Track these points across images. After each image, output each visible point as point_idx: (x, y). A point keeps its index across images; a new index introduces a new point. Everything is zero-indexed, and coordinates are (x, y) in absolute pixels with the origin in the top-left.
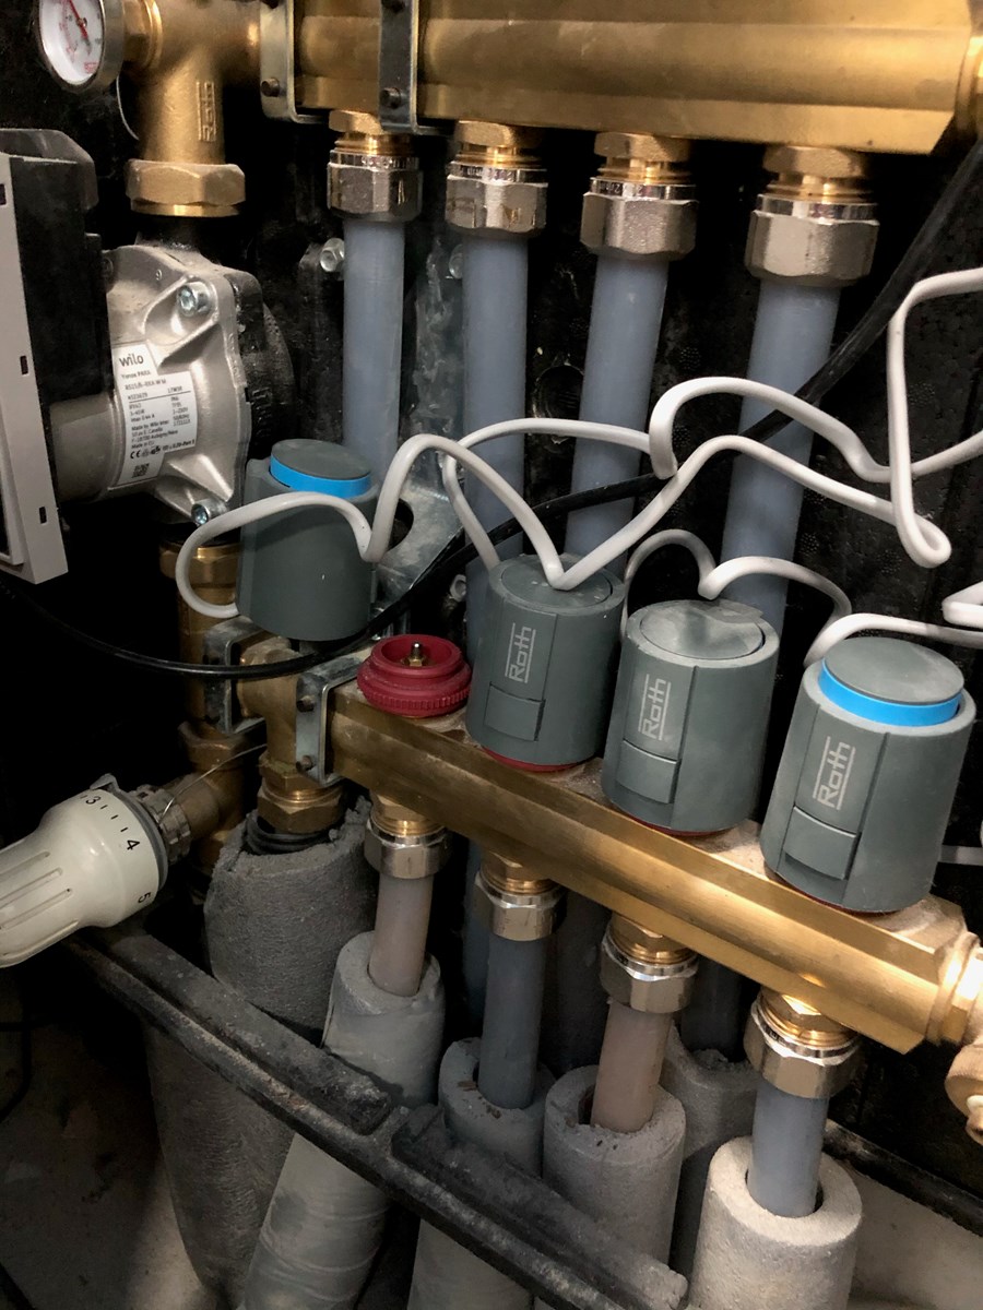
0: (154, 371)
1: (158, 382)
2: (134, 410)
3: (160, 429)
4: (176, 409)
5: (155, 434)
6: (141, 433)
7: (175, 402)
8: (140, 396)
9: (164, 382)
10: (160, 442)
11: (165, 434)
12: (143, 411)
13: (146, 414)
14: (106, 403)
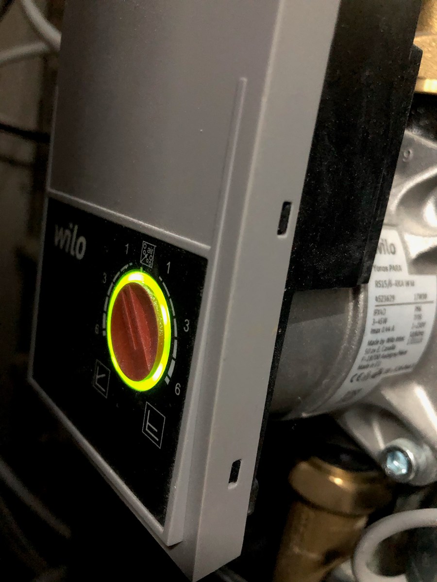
0: (405, 267)
1: (408, 284)
2: (378, 318)
3: (393, 348)
4: (416, 322)
5: (386, 353)
6: (374, 351)
7: (418, 313)
8: (387, 299)
9: (413, 284)
10: (386, 364)
11: (395, 355)
12: (385, 321)
13: (388, 325)
14: (346, 301)
